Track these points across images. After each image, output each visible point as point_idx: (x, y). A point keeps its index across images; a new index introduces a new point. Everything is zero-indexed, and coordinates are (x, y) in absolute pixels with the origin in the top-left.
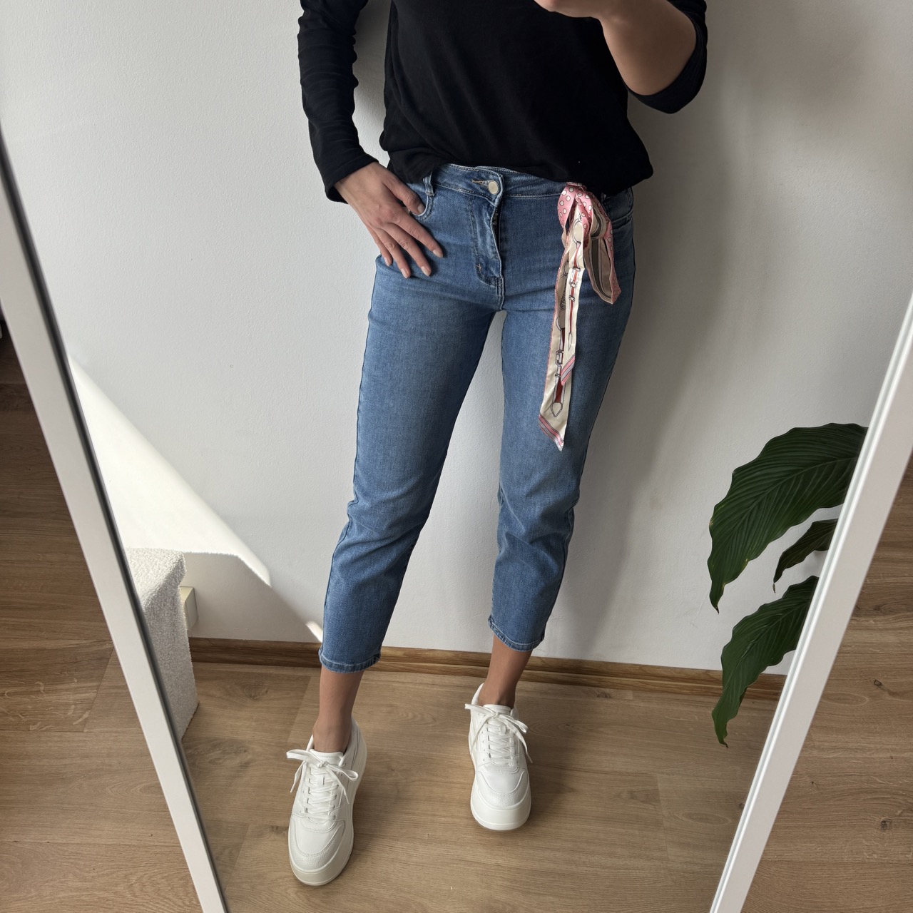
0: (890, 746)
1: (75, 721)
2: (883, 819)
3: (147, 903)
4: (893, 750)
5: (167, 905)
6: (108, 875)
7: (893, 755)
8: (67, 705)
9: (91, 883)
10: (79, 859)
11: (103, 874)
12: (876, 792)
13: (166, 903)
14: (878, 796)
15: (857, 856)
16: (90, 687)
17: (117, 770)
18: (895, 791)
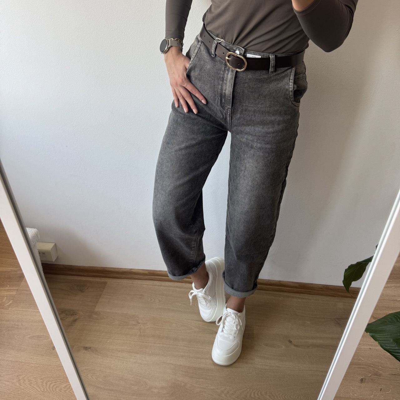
0: (370, 343)
1: (6, 304)
2: (362, 377)
3: (25, 389)
4: (371, 345)
5: (34, 391)
6: (10, 375)
7: (371, 347)
8: (3, 297)
11: (8, 374)
12: (360, 364)
13: (34, 389)
14: (361, 367)
15: (347, 394)
16: (14, 289)
17: (20, 328)
18: (369, 365)
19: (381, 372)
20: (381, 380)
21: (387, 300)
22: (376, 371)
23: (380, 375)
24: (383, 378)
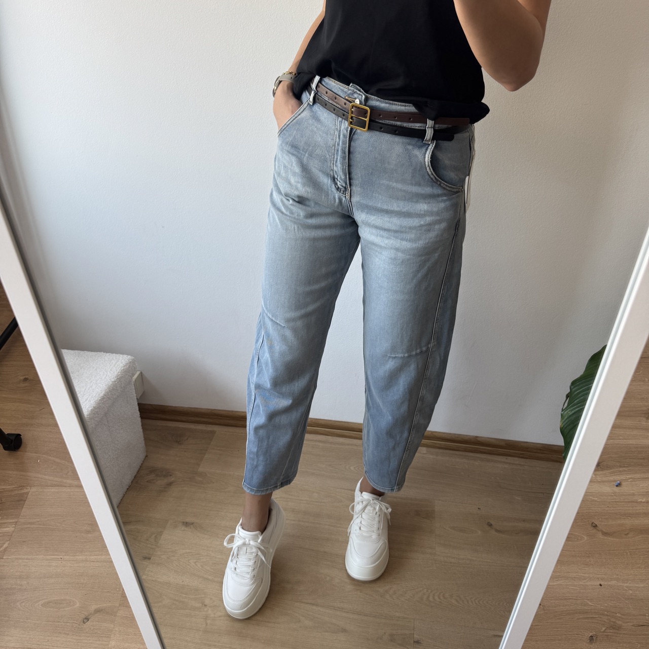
0: (600, 576)
2: (591, 634)
4: (602, 579)
7: (602, 583)
12: (587, 613)
14: (588, 616)
16: (10, 523)
17: (25, 589)
18: (601, 612)
19: (620, 623)
20: (621, 635)
21: (621, 502)
22: (612, 622)
23: (619, 628)
24: (625, 632)
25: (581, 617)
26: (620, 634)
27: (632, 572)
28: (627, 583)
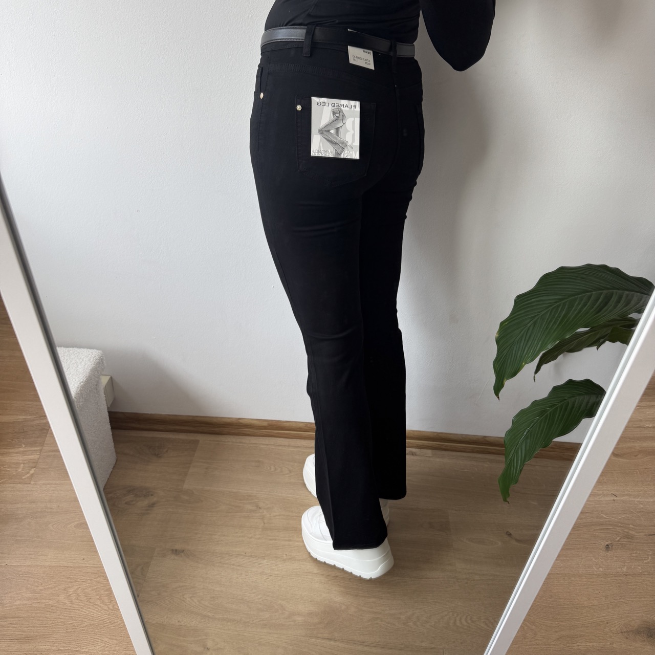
0: (613, 492)
2: (607, 543)
3: (81, 608)
5: (96, 609)
6: (52, 588)
7: (615, 498)
8: (18, 464)
9: (39, 594)
10: (30, 577)
12: (602, 524)
14: (604, 528)
15: (588, 569)
16: (34, 450)
17: (56, 512)
18: (615, 523)
19: (633, 533)
20: (634, 544)
23: (632, 537)
24: (637, 541)
25: (598, 528)
26: (634, 542)
27: (642, 489)
28: (638, 498)
